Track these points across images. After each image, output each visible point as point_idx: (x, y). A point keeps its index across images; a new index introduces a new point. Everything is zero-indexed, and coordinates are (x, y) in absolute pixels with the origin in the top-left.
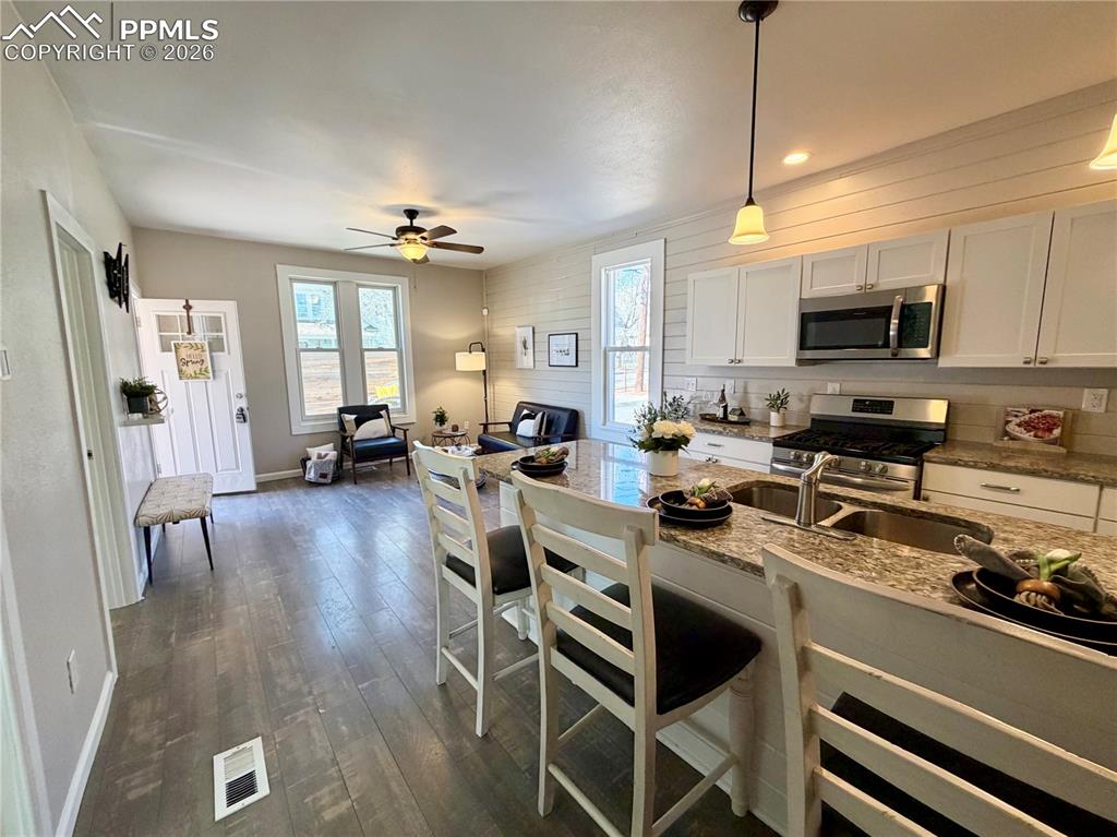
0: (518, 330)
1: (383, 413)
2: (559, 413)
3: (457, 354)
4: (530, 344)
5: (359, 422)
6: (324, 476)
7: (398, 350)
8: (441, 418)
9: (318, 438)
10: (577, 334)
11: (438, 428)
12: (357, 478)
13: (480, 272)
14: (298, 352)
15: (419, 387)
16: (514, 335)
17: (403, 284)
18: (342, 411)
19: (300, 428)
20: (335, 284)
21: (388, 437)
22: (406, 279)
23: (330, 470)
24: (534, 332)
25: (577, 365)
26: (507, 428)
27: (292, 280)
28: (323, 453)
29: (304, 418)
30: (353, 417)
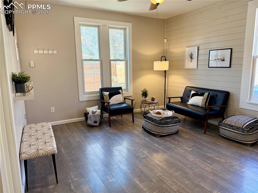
0: (187, 49)
1: (120, 91)
2: (218, 93)
3: (155, 62)
4: (195, 56)
5: (111, 96)
6: (95, 122)
7: (126, 60)
8: (145, 94)
9: (91, 103)
10: (231, 49)
11: (143, 98)
12: (110, 123)
13: (164, 20)
14: (82, 61)
15: (134, 78)
16: (184, 52)
17: (129, 26)
18: (102, 90)
19: (83, 98)
20: (99, 27)
21: (123, 103)
22: (131, 24)
23: (98, 119)
24: (198, 50)
25: (230, 67)
26: (179, 100)
27: (80, 25)
28: (95, 111)
29: (84, 93)
30: (108, 93)
